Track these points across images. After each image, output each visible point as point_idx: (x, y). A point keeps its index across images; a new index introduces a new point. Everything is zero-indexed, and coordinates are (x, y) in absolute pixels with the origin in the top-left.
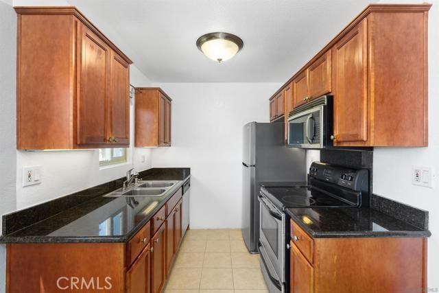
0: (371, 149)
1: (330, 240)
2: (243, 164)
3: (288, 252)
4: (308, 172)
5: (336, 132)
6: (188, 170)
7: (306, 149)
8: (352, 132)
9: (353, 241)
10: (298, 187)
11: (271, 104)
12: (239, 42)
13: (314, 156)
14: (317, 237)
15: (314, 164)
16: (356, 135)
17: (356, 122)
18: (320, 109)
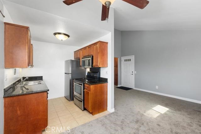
0: (100, 68)
1: (93, 85)
2: (65, 73)
3: (84, 92)
4: (87, 74)
5: (94, 64)
6: (42, 77)
7: (86, 68)
8: (97, 64)
9: (97, 85)
10: (83, 79)
11: (74, 54)
12: (68, 36)
13: (88, 70)
14: (91, 85)
15: (88, 72)
16: (97, 65)
17: (97, 62)
18: (90, 58)
